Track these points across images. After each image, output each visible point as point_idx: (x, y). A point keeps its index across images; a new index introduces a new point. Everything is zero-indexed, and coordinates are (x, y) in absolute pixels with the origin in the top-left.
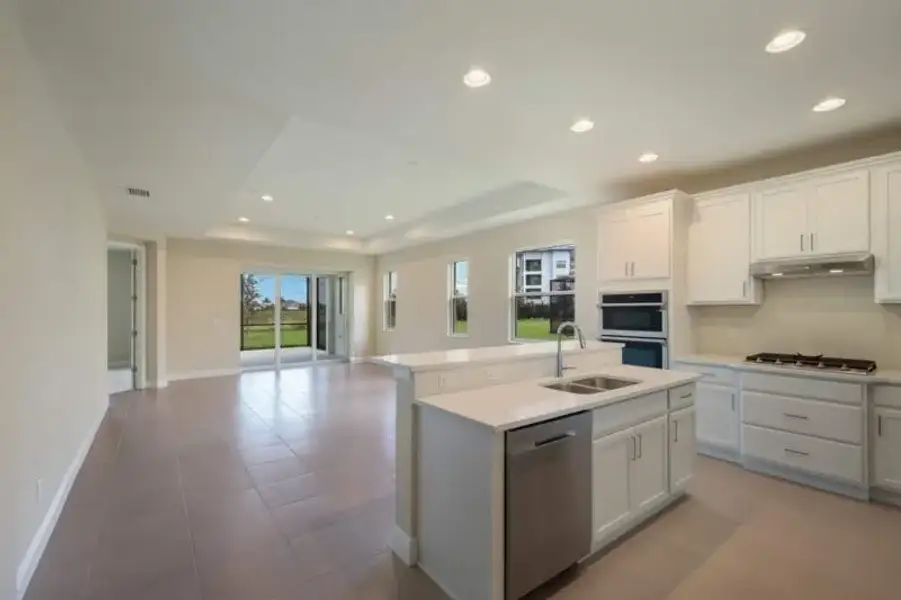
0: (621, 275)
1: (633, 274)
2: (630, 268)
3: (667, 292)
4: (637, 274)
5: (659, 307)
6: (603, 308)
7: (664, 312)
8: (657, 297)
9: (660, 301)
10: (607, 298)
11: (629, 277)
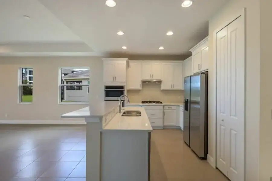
0: (112, 80)
1: (115, 80)
2: (114, 78)
3: (125, 86)
4: (117, 81)
5: (123, 90)
6: (106, 90)
7: (124, 91)
8: (122, 87)
9: (123, 88)
10: (107, 87)
11: (114, 81)
